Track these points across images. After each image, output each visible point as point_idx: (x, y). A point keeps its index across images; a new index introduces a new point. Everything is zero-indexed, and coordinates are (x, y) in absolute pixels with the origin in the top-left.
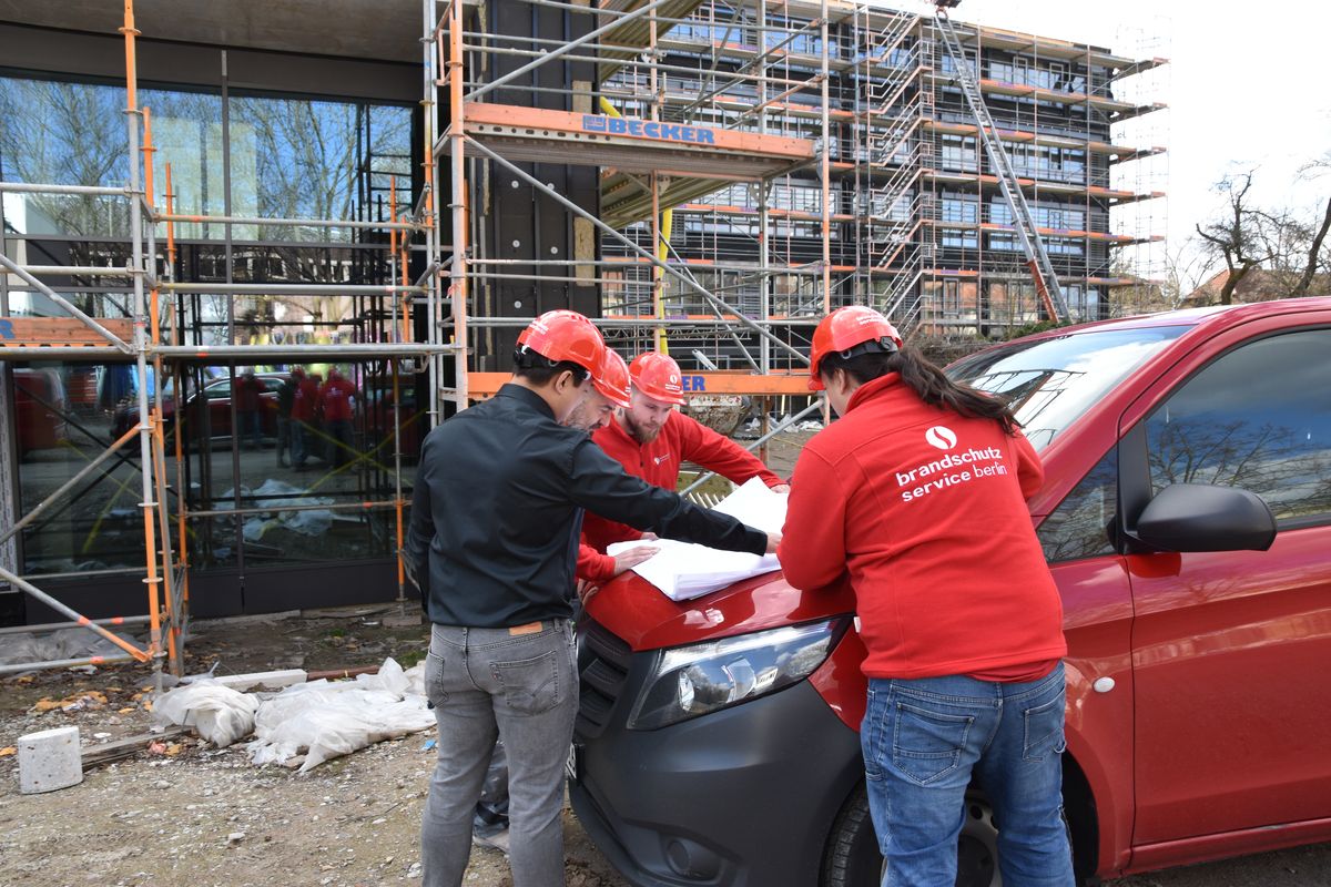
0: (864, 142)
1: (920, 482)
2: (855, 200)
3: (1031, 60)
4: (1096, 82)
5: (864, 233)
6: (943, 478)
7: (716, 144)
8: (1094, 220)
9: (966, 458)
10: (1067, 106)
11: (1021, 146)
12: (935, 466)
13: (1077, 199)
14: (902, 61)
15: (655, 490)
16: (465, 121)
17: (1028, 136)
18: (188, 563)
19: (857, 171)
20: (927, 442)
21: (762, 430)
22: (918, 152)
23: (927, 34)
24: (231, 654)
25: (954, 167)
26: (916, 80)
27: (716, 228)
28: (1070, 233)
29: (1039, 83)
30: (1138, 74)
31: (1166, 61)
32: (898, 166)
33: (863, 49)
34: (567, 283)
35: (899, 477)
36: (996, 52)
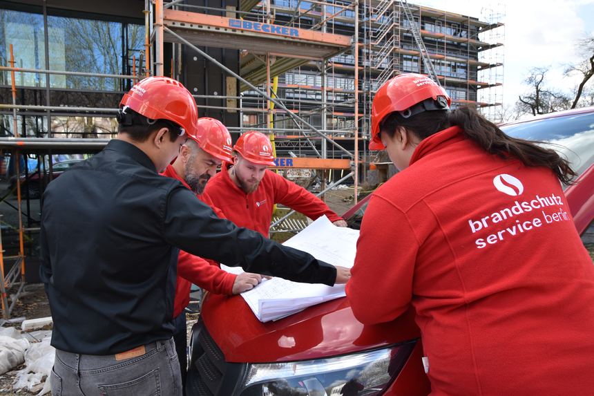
0: (368, 58)
1: (493, 229)
2: (363, 84)
3: (443, 22)
4: (472, 33)
5: (368, 99)
6: (516, 225)
7: (300, 37)
8: (470, 96)
9: (535, 204)
10: (459, 44)
11: (439, 61)
12: (506, 213)
13: (463, 86)
14: (385, 21)
15: (241, 231)
16: (164, 19)
17: (442, 56)
18: (24, 255)
19: (365, 71)
20: (496, 189)
21: (322, 188)
22: (392, 62)
23: (397, 9)
24: (44, 303)
25: (408, 70)
26: (392, 30)
27: (300, 96)
28: (460, 101)
29: (447, 33)
30: (490, 30)
31: (503, 24)
32: (383, 69)
33: (368, 15)
34: (222, 110)
35: (472, 225)
36: (428, 17)
